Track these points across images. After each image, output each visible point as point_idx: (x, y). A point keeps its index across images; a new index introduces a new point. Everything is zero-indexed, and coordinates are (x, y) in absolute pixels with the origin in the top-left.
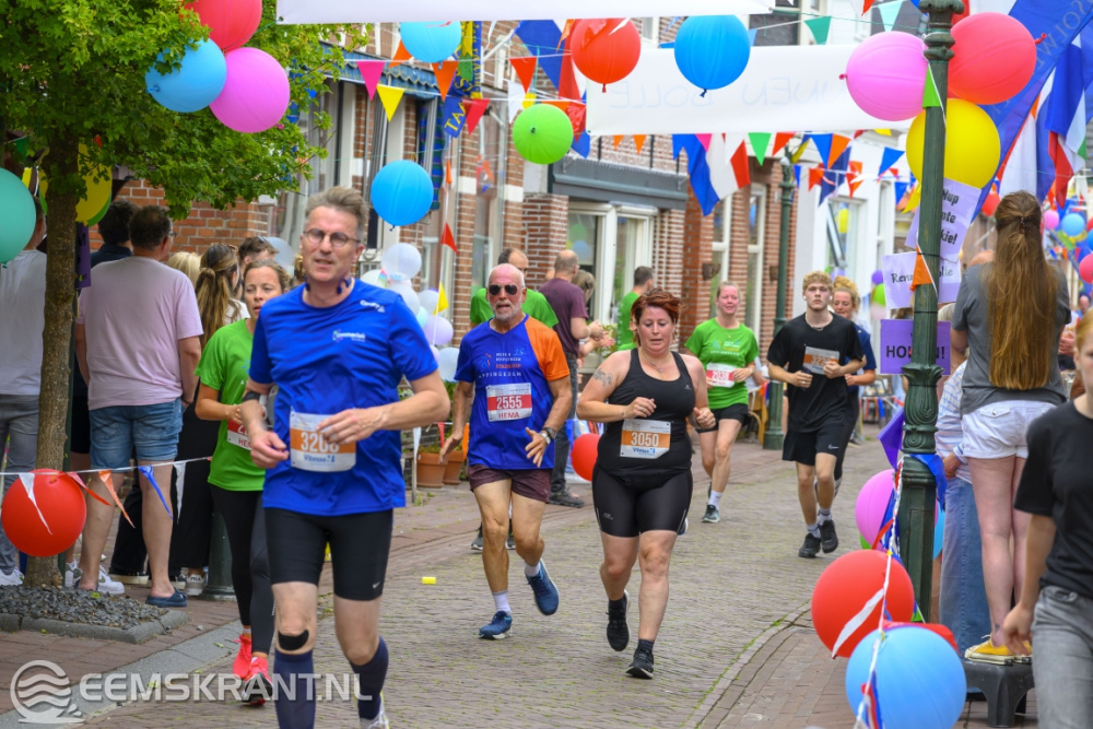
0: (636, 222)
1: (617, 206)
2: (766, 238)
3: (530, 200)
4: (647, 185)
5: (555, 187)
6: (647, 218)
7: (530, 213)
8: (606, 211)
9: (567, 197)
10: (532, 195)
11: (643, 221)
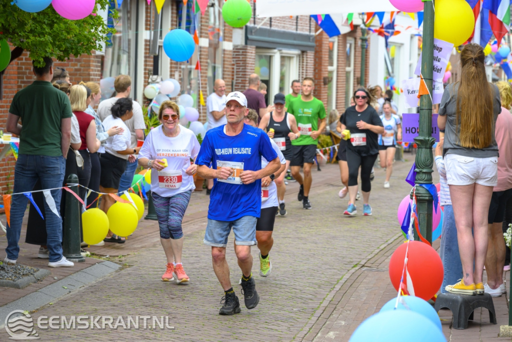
0: (290, 58)
1: (280, 50)
2: (355, 64)
3: (236, 49)
4: (295, 39)
5: (248, 42)
6: (295, 56)
7: (236, 55)
8: (275, 53)
9: (254, 47)
10: (237, 46)
11: (293, 57)
